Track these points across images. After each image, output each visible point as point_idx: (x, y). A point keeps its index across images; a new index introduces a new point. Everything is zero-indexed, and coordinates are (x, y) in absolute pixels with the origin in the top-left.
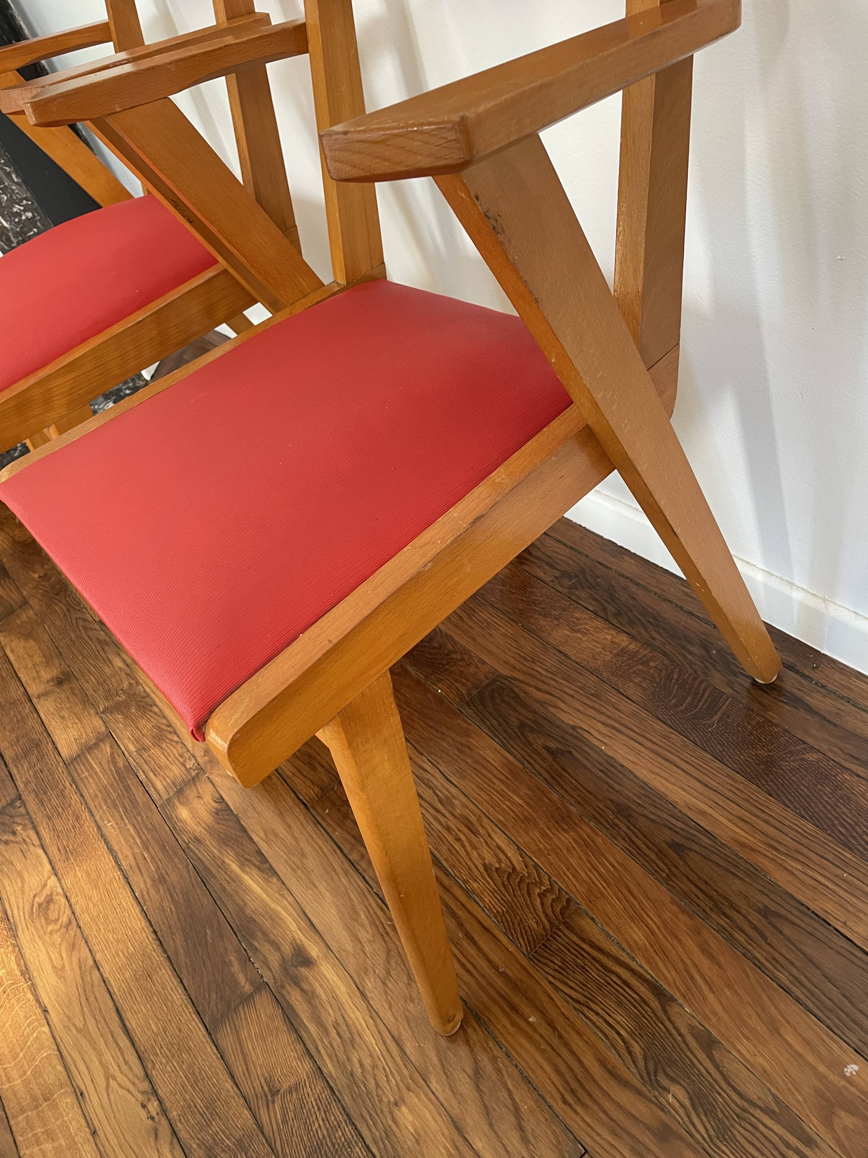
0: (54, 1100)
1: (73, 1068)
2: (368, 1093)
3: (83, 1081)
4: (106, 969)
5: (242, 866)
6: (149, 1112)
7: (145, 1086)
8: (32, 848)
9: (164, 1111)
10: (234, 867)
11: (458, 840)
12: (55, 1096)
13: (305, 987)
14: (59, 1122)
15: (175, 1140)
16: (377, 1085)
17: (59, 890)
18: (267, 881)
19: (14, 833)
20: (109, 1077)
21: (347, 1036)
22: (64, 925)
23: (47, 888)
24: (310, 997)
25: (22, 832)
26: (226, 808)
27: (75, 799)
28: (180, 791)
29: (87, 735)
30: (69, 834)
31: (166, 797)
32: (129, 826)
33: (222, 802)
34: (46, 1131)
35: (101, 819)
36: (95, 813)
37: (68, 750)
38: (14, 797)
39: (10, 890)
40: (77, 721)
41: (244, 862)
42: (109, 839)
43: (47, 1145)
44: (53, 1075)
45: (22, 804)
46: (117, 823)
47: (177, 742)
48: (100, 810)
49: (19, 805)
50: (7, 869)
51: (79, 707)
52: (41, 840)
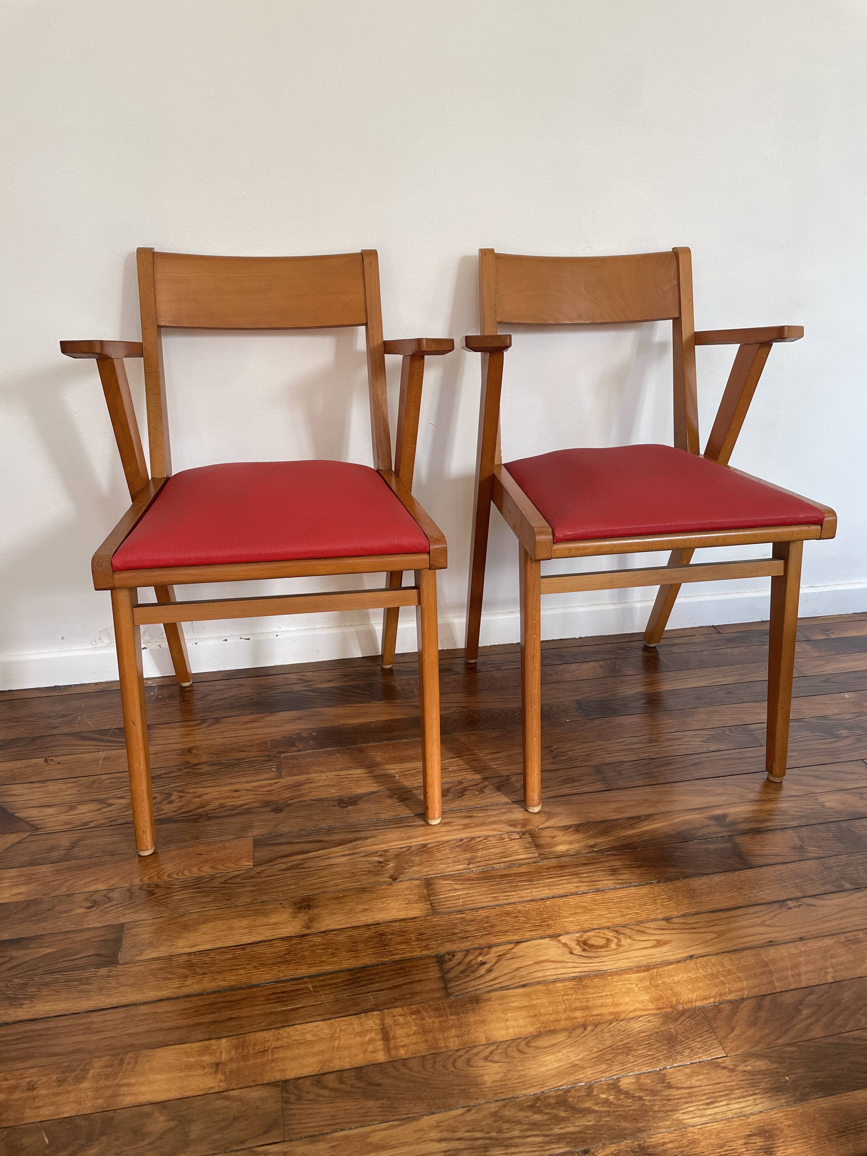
0: (768, 960)
1: (747, 945)
2: (815, 813)
3: (759, 940)
4: (675, 914)
5: (633, 828)
6: (795, 907)
7: (776, 906)
8: (514, 950)
9: (797, 899)
10: (631, 832)
12: (765, 959)
13: (740, 820)
14: (787, 959)
15: (819, 897)
16: (811, 809)
17: (578, 935)
18: (656, 819)
19: (483, 963)
20: (762, 924)
22: (616, 935)
23: (568, 944)
24: (747, 820)
25: (487, 957)
26: (579, 825)
27: (483, 913)
28: (538, 846)
29: (411, 894)
30: (521, 921)
31: (536, 855)
32: (547, 881)
33: (570, 827)
34: (791, 968)
35: (523, 897)
36: (513, 900)
37: (416, 910)
38: (435, 960)
39: (550, 972)
40: (384, 899)
41: (632, 826)
42: (550, 896)
43: (803, 969)
44: (749, 958)
45: (453, 954)
46: (538, 888)
47: (485, 839)
48: (512, 897)
49: (450, 957)
50: (523, 972)
51: (365, 896)
52: (510, 943)
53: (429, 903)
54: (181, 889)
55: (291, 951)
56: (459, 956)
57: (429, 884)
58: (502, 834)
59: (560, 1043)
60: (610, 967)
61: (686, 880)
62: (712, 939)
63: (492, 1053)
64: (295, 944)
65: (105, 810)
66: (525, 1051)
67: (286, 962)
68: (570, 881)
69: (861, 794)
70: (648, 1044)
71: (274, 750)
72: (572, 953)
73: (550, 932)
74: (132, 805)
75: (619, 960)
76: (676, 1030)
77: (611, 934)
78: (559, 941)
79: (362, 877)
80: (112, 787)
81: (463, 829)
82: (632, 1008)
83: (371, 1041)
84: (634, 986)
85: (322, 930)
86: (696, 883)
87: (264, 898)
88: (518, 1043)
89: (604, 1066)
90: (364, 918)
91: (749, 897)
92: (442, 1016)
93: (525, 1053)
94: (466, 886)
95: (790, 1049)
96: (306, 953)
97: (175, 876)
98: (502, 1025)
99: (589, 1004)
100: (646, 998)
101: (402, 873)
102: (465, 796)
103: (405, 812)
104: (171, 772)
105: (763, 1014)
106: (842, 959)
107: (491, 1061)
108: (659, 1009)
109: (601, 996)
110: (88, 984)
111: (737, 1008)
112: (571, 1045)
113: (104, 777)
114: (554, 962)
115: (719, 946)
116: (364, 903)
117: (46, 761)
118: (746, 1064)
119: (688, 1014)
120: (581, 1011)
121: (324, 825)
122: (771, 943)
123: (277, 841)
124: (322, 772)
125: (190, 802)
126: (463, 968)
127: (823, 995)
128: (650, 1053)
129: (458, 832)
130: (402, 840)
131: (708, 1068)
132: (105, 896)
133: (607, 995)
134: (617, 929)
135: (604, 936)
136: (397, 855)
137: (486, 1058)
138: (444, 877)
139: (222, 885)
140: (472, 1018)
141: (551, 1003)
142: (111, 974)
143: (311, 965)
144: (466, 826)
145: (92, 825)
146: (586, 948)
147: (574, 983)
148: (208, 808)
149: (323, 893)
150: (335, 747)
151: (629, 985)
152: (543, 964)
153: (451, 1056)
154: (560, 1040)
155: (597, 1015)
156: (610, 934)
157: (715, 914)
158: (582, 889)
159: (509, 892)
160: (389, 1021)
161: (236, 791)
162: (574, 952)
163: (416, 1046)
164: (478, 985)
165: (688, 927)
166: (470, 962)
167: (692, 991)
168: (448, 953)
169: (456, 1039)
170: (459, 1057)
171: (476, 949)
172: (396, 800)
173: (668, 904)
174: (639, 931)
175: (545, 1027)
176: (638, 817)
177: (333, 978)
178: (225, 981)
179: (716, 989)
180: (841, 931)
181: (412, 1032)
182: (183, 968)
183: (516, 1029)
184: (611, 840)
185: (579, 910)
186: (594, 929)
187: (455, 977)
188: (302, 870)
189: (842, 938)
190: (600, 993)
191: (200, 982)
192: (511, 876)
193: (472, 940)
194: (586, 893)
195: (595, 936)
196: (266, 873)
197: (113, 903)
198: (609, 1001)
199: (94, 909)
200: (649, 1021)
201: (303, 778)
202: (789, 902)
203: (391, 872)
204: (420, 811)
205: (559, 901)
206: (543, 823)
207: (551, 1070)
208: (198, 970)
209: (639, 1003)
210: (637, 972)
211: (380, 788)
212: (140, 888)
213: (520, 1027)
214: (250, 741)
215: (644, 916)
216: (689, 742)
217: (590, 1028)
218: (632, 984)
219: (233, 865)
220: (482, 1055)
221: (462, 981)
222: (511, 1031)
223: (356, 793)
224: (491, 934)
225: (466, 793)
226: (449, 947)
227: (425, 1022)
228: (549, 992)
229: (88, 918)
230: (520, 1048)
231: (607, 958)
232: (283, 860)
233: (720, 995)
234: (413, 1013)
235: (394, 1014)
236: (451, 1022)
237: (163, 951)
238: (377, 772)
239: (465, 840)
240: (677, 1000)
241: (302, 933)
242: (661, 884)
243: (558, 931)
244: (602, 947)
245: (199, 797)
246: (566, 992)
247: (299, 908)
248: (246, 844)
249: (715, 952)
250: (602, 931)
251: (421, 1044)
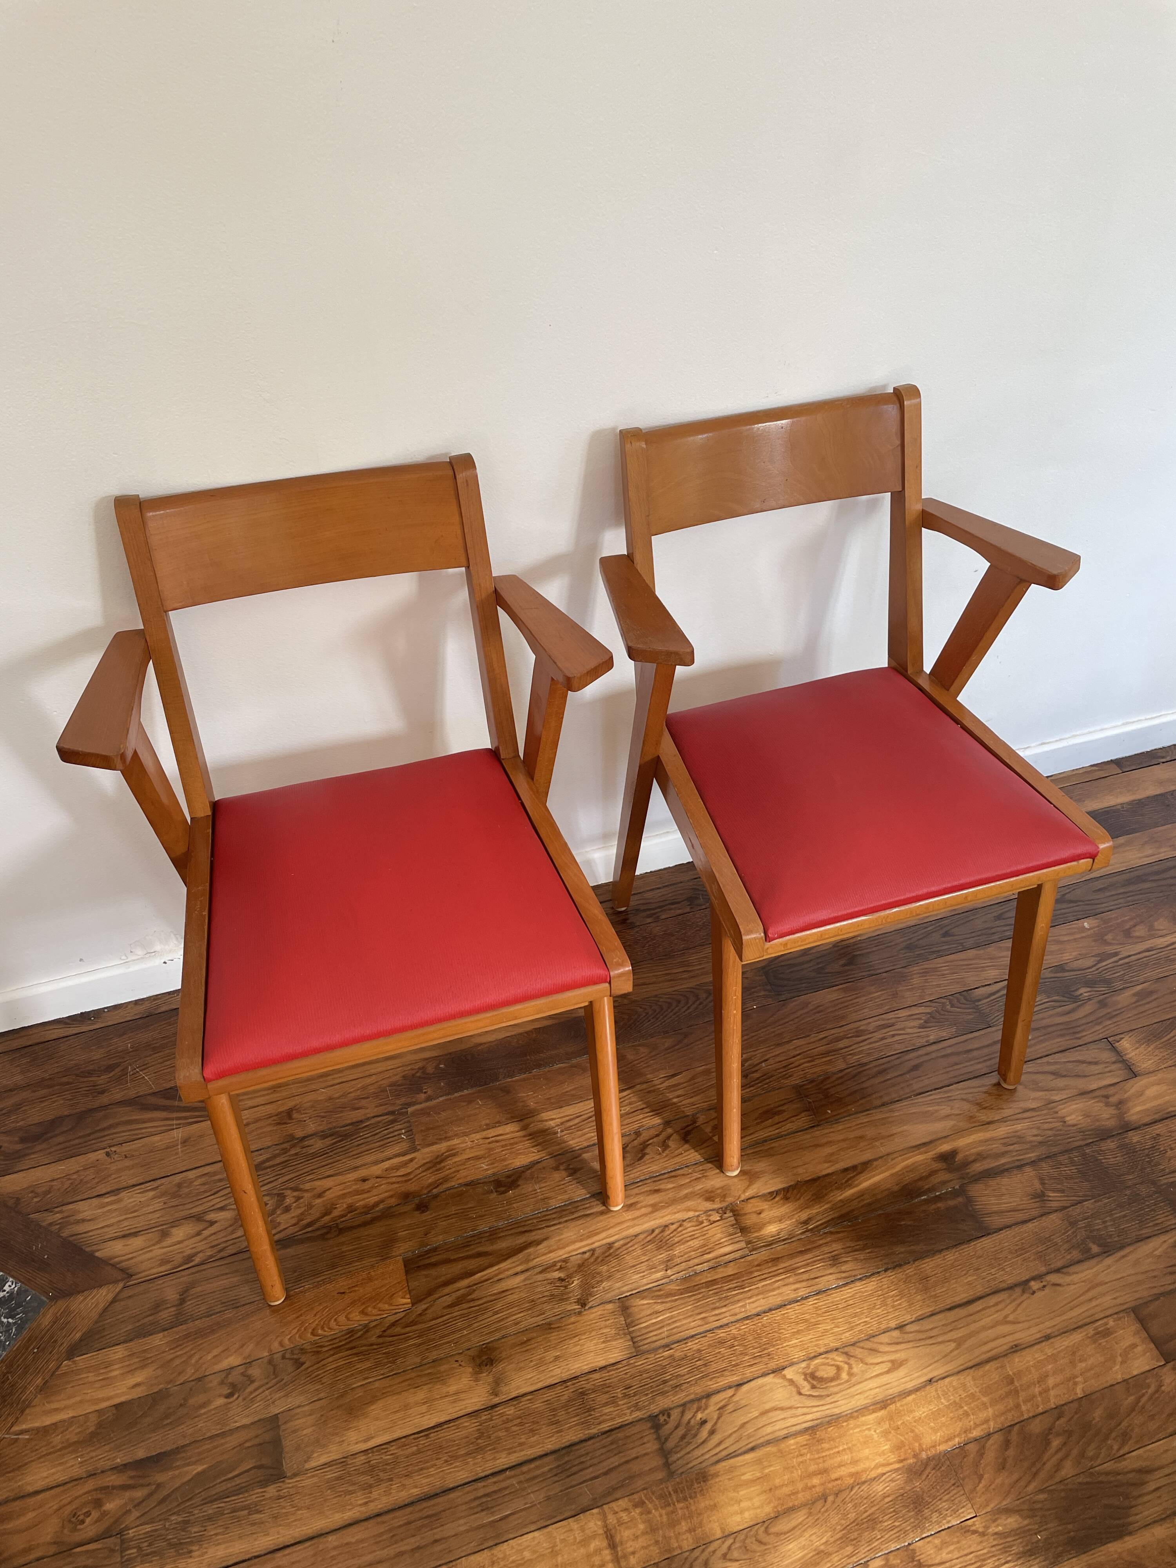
0: (1013, 1374)
1: (989, 1355)
2: (1055, 1135)
3: (1002, 1345)
4: (908, 1318)
5: (851, 1186)
6: (1039, 1289)
7: (1018, 1290)
8: (735, 1399)
9: (1041, 1277)
10: (849, 1193)
11: (893, 1036)
12: (1011, 1373)
13: (973, 1158)
14: (1033, 1370)
15: (1065, 1270)
16: (1051, 1129)
17: (804, 1365)
18: (876, 1168)
19: (704, 1422)
20: (1005, 1321)
21: (1015, 1140)
22: (846, 1360)
23: (794, 1379)
24: (980, 1157)
25: (707, 1412)
26: (786, 1190)
27: (692, 1345)
28: (744, 1230)
29: (606, 1327)
30: (738, 1352)
31: (743, 1245)
32: (760, 1285)
33: (777, 1192)
34: (1039, 1382)
35: (736, 1315)
36: (725, 1321)
37: (616, 1352)
38: (649, 1425)
39: (779, 1424)
40: (576, 1339)
41: (848, 1184)
42: (766, 1307)
43: (1051, 1381)
44: (992, 1373)
45: (666, 1412)
46: (750, 1298)
47: (680, 1226)
48: (723, 1316)
49: (665, 1417)
50: (750, 1430)
51: (554, 1336)
52: (730, 1387)
53: (628, 1337)
54: (332, 1352)
55: (483, 1433)
56: (675, 1414)
57: (624, 1306)
58: (698, 1216)
59: (800, 1523)
60: (844, 1408)
61: (917, 1263)
62: (951, 1352)
63: (729, 1548)
64: (486, 1421)
65: (206, 1233)
66: (764, 1540)
67: (480, 1450)
68: (787, 1281)
69: (1107, 1097)
70: (894, 1511)
71: (398, 1102)
72: (800, 1394)
73: (773, 1365)
74: (240, 1220)
75: (853, 1396)
76: (922, 1489)
77: (841, 1359)
78: (784, 1377)
79: (547, 1307)
80: (205, 1192)
81: (652, 1212)
82: (873, 1464)
83: (598, 1551)
84: (872, 1432)
85: (513, 1395)
86: (929, 1265)
87: (434, 1355)
88: (757, 1531)
89: (849, 1549)
90: (558, 1371)
91: (988, 1281)
92: (669, 1505)
93: (765, 1544)
94: (668, 1305)
95: (1041, 1497)
96: (501, 1434)
97: (320, 1332)
98: (736, 1508)
99: (826, 1465)
100: (886, 1447)
101: (591, 1295)
102: (647, 1157)
103: (579, 1193)
104: (275, 1157)
105: (1011, 1452)
106: (1091, 1361)
107: (730, 1560)
108: (901, 1461)
109: (838, 1452)
110: (259, 1512)
111: (984, 1447)
112: (814, 1525)
113: (191, 1175)
114: (782, 1409)
115: (960, 1361)
116: (555, 1348)
117: (108, 1154)
118: (996, 1523)
119: (932, 1463)
120: (819, 1476)
121: (484, 1227)
122: (1016, 1349)
123: (433, 1260)
124: (466, 1134)
125: (310, 1206)
126: (683, 1432)
127: (1072, 1417)
128: (897, 1524)
129: (646, 1219)
130: (581, 1240)
131: (958, 1534)
132: (243, 1374)
133: (844, 1450)
134: (846, 1349)
135: (833, 1363)
136: (580, 1266)
137: (724, 1556)
138: (641, 1294)
139: (381, 1340)
140: (703, 1503)
141: (786, 1468)
142: (281, 1493)
143: (510, 1451)
144: (655, 1208)
145: (197, 1260)
146: (815, 1383)
147: (807, 1437)
148: (336, 1213)
149: (503, 1337)
150: (472, 1087)
151: (867, 1432)
152: (771, 1414)
153: (686, 1559)
154: (800, 1520)
155: (836, 1480)
156: (839, 1359)
157: (953, 1313)
158: (802, 1293)
159: (718, 1308)
160: (612, 1519)
161: (364, 1180)
162: (803, 1391)
163: (647, 1551)
164: (703, 1455)
165: (924, 1337)
166: (689, 1422)
167: (935, 1430)
168: (663, 1412)
169: (688, 1534)
170: (696, 1559)
171: (692, 1401)
172: (564, 1174)
173: (900, 1304)
174: (871, 1349)
175: (783, 1505)
176: (854, 1168)
177: (537, 1468)
178: (416, 1487)
179: (960, 1424)
180: (1088, 1320)
181: (639, 1533)
182: (363, 1473)
183: (752, 1512)
184: (826, 1210)
185: (801, 1327)
186: (821, 1354)
187: (676, 1446)
188: (472, 1304)
189: (1090, 1330)
190: (836, 1447)
191: (387, 1493)
192: (717, 1283)
193: (687, 1388)
194: (807, 1298)
195: (824, 1364)
196: (430, 1314)
197: (256, 1385)
198: (846, 1457)
199: (236, 1396)
200: (892, 1480)
201: (442, 1147)
202: (1032, 1283)
203: (577, 1294)
204: (596, 1188)
205: (777, 1315)
206: (744, 1191)
207: (795, 1561)
208: (381, 1474)
209: (880, 1455)
210: (874, 1411)
211: (543, 1154)
212: (283, 1357)
213: (755, 1508)
214: (364, 1088)
215: (874, 1327)
216: (903, 1029)
217: (830, 1499)
218: (869, 1429)
219: (386, 1307)
220: (719, 1553)
221: (683, 1453)
222: (747, 1515)
223: (513, 1166)
224: (707, 1376)
225: (647, 1151)
226: (664, 1402)
227: (651, 1516)
228: (782, 1454)
229: (232, 1413)
230: (759, 1537)
231: (839, 1395)
232: (447, 1290)
233: (965, 1432)
234: (636, 1506)
235: (616, 1509)
236: (680, 1512)
237: (333, 1453)
238: (533, 1128)
239: (657, 1231)
240: (920, 1445)
241: (490, 1404)
242: (889, 1273)
243: (781, 1362)
244: (832, 1379)
245: (320, 1196)
246: (800, 1451)
247: (480, 1365)
248: (395, 1266)
249: (956, 1370)
250: (830, 1355)
251: (652, 1548)
